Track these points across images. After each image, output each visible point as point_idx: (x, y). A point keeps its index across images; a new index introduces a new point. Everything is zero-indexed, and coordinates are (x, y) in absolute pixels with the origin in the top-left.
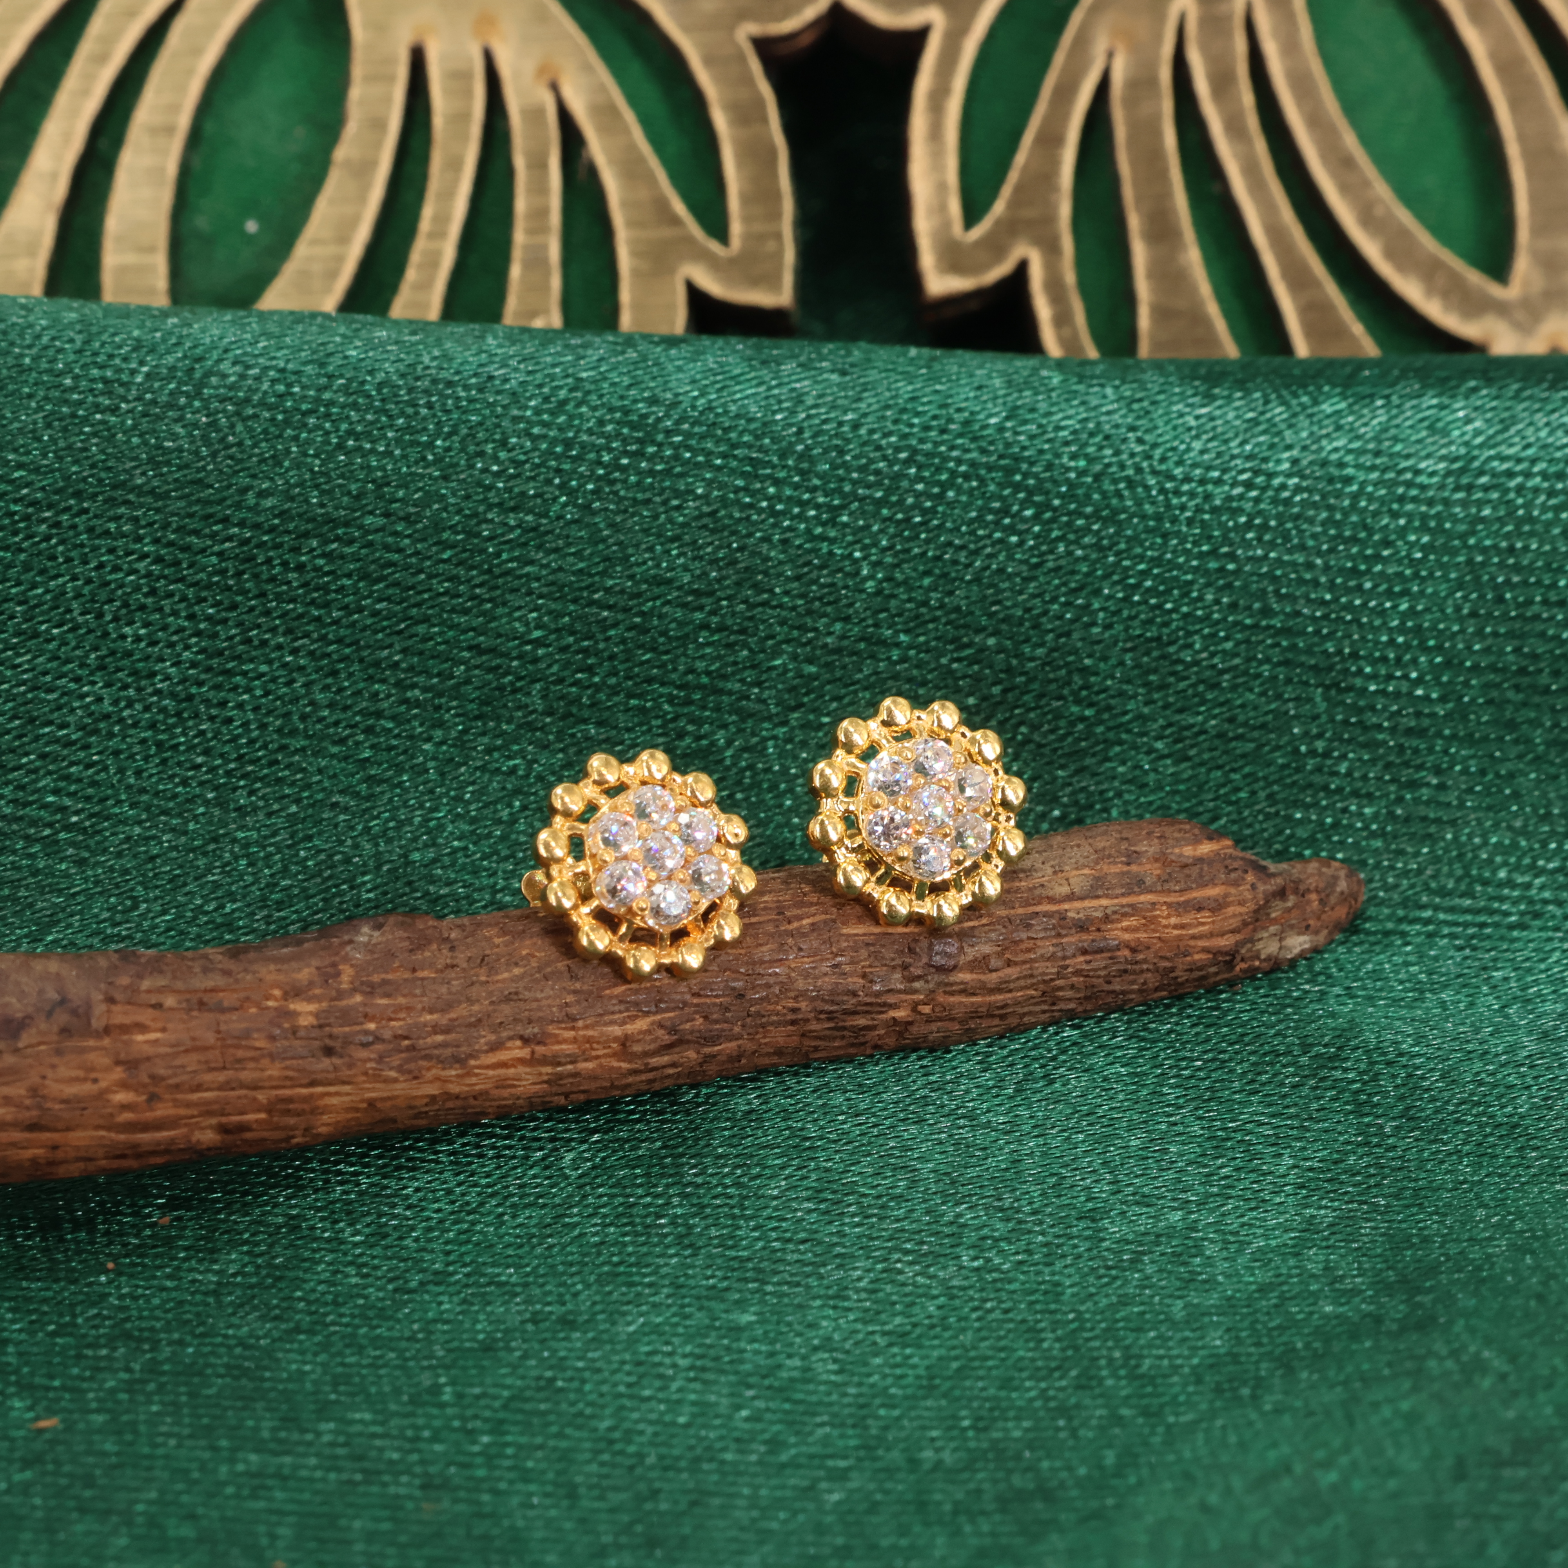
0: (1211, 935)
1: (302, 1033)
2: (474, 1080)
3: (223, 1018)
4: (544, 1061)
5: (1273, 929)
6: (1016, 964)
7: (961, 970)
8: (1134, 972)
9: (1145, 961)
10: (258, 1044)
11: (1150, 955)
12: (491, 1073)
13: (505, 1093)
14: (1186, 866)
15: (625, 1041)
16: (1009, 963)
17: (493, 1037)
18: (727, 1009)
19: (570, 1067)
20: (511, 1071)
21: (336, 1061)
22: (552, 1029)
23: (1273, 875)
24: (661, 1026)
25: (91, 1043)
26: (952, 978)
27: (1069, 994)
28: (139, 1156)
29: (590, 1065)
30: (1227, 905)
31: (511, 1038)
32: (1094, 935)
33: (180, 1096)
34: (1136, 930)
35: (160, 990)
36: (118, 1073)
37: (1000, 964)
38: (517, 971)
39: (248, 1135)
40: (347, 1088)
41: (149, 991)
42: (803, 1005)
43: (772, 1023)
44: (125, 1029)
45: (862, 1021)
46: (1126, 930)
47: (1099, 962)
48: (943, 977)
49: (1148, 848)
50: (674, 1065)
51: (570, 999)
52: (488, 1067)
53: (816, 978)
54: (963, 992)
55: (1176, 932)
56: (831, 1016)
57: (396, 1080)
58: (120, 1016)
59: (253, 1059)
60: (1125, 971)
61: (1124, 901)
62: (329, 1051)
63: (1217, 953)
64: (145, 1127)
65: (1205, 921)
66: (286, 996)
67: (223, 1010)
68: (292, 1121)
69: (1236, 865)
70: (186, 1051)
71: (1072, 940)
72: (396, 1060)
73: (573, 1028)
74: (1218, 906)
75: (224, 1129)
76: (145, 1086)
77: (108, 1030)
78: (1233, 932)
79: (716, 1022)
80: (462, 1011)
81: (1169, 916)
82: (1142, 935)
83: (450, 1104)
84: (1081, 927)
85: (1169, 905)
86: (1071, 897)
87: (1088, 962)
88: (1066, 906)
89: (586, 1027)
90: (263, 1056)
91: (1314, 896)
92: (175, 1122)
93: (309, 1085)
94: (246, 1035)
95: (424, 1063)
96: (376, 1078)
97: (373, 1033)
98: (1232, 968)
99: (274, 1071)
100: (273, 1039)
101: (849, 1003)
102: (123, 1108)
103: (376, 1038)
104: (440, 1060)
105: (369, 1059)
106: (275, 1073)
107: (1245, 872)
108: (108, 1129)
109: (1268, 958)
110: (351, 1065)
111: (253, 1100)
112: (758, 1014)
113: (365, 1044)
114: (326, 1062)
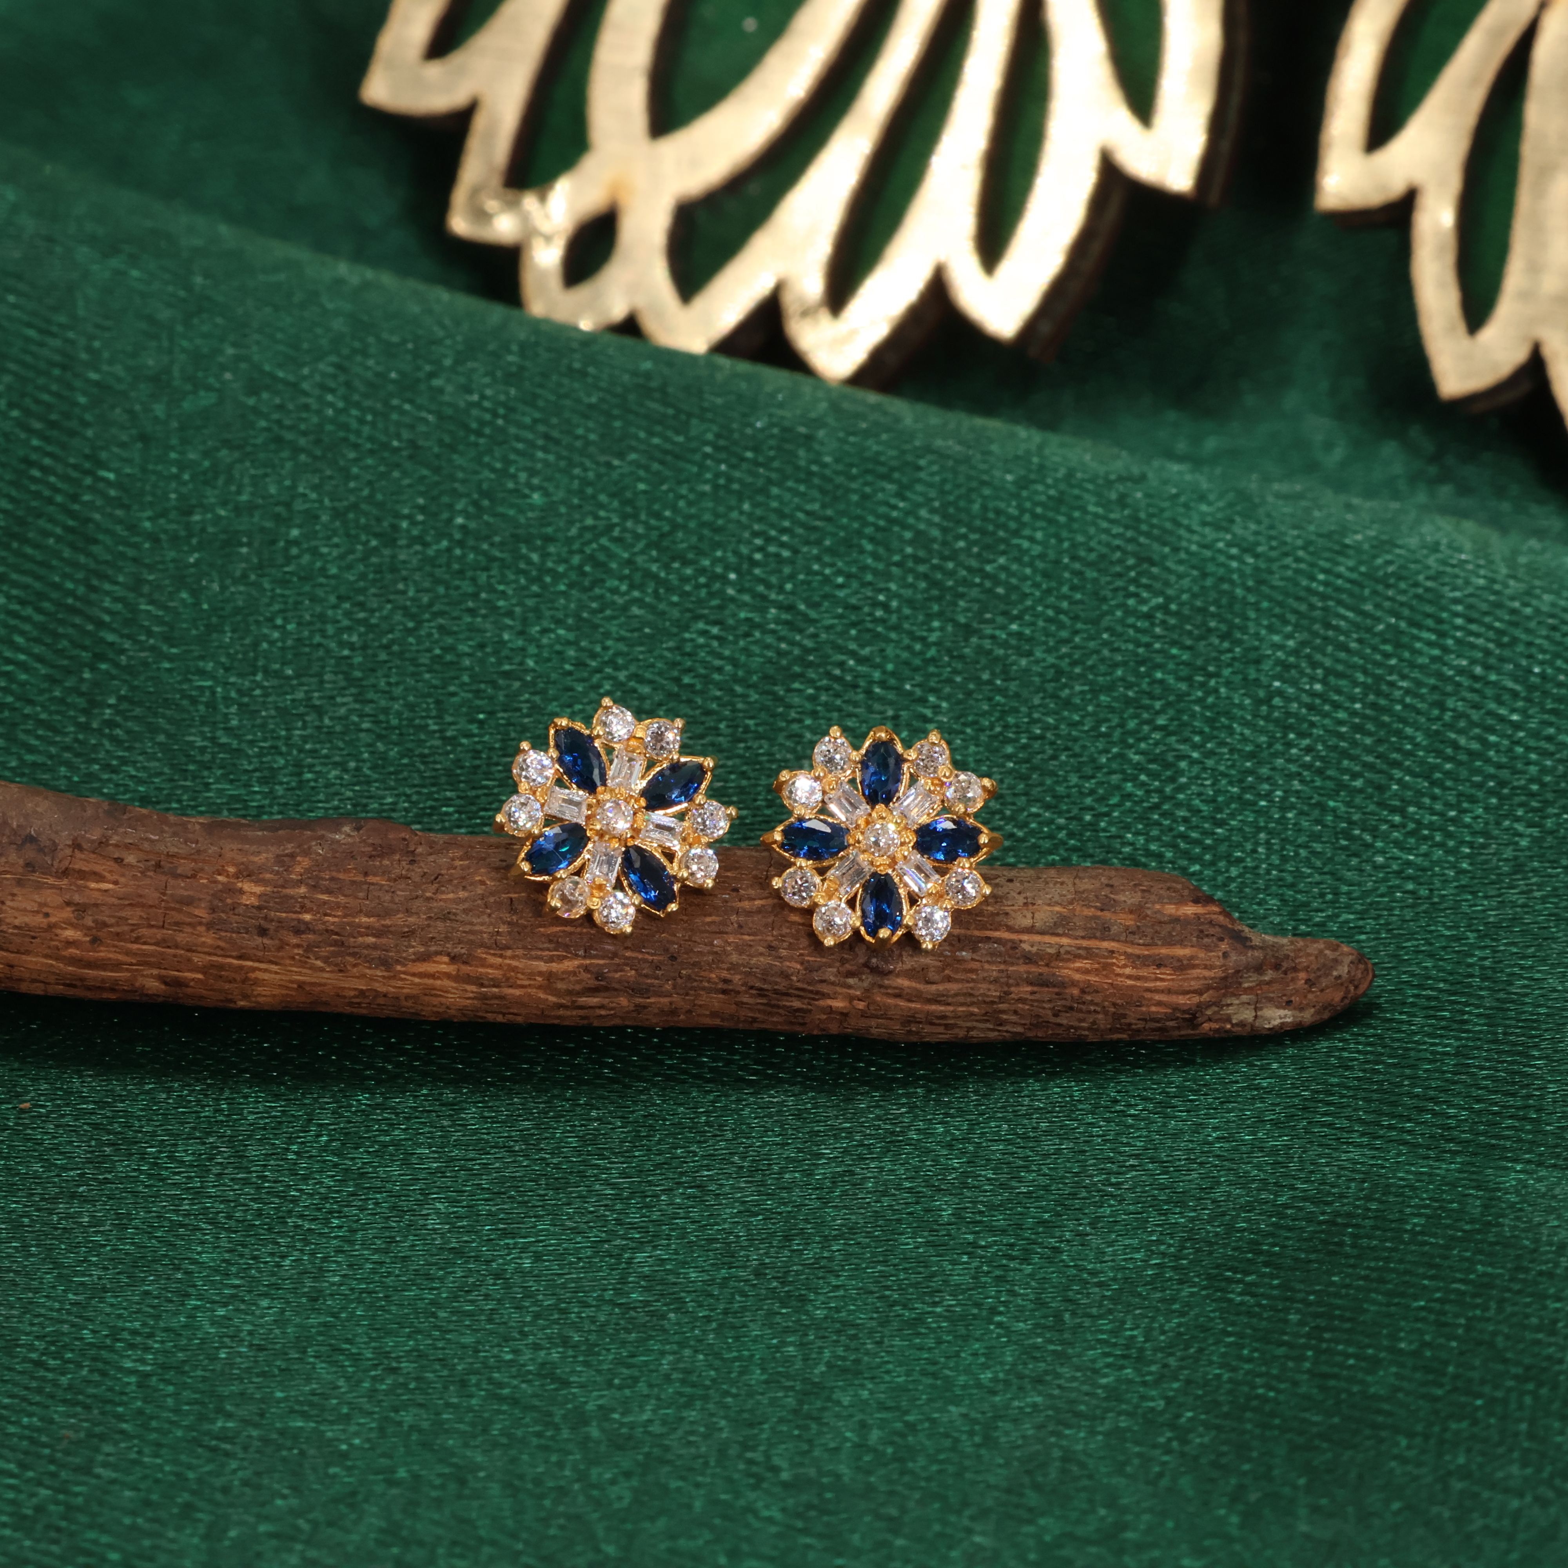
0: (1169, 991)
2: (401, 984)
3: (172, 882)
4: (468, 979)
5: (1245, 998)
6: (957, 981)
7: (898, 975)
8: (1080, 1011)
9: (1092, 1003)
10: (197, 912)
11: (1098, 998)
12: (418, 980)
13: (435, 1001)
14: (1160, 922)
15: (550, 976)
16: (949, 979)
17: (422, 949)
18: (658, 968)
19: (495, 990)
20: (439, 983)
21: (266, 941)
22: (480, 952)
23: (1255, 947)
24: (586, 969)
25: (51, 881)
26: (889, 982)
27: (1014, 1018)
28: (89, 988)
29: (517, 992)
30: (1194, 967)
31: (440, 953)
32: (1044, 969)
33: (121, 944)
34: (1087, 972)
35: (128, 847)
36: (67, 913)
37: (937, 978)
38: (462, 894)
39: (189, 991)
40: (274, 968)
41: (117, 846)
42: (737, 979)
43: (704, 989)
44: (83, 875)
45: (797, 1004)
46: (1077, 970)
47: (1046, 993)
48: (878, 979)
49: (1129, 898)
50: (602, 1007)
51: (503, 928)
52: (414, 975)
53: (751, 956)
54: (898, 996)
55: (1130, 982)
56: (761, 992)
57: (322, 970)
58: (81, 862)
59: (190, 924)
60: (1071, 1008)
61: (1085, 943)
62: (263, 932)
63: (1176, 1008)
64: (89, 965)
65: (1166, 978)
66: (239, 874)
67: (176, 876)
68: (227, 986)
69: (1212, 931)
70: (131, 905)
71: (1021, 969)
72: (326, 950)
73: (500, 956)
74: (1182, 966)
75: (163, 980)
76: (89, 929)
78: (1197, 992)
79: (647, 976)
80: (399, 920)
81: (1125, 966)
82: (1093, 978)
83: (381, 1001)
84: (1028, 959)
85: (1128, 956)
86: (1030, 930)
87: (1033, 993)
88: (1025, 937)
89: (513, 957)
90: (200, 923)
91: (1302, 975)
92: (117, 966)
93: (239, 958)
94: (189, 902)
95: (351, 959)
96: (303, 964)
97: (306, 923)
98: (1195, 1027)
99: (209, 939)
100: (213, 910)
101: (782, 985)
102: (69, 943)
103: (307, 928)
104: (369, 960)
105: (298, 946)
106: (209, 941)
107: (1221, 939)
108: (57, 959)
109: (1242, 1024)
110: (280, 948)
111: (189, 960)
112: (689, 977)
113: (297, 932)
114: (259, 940)
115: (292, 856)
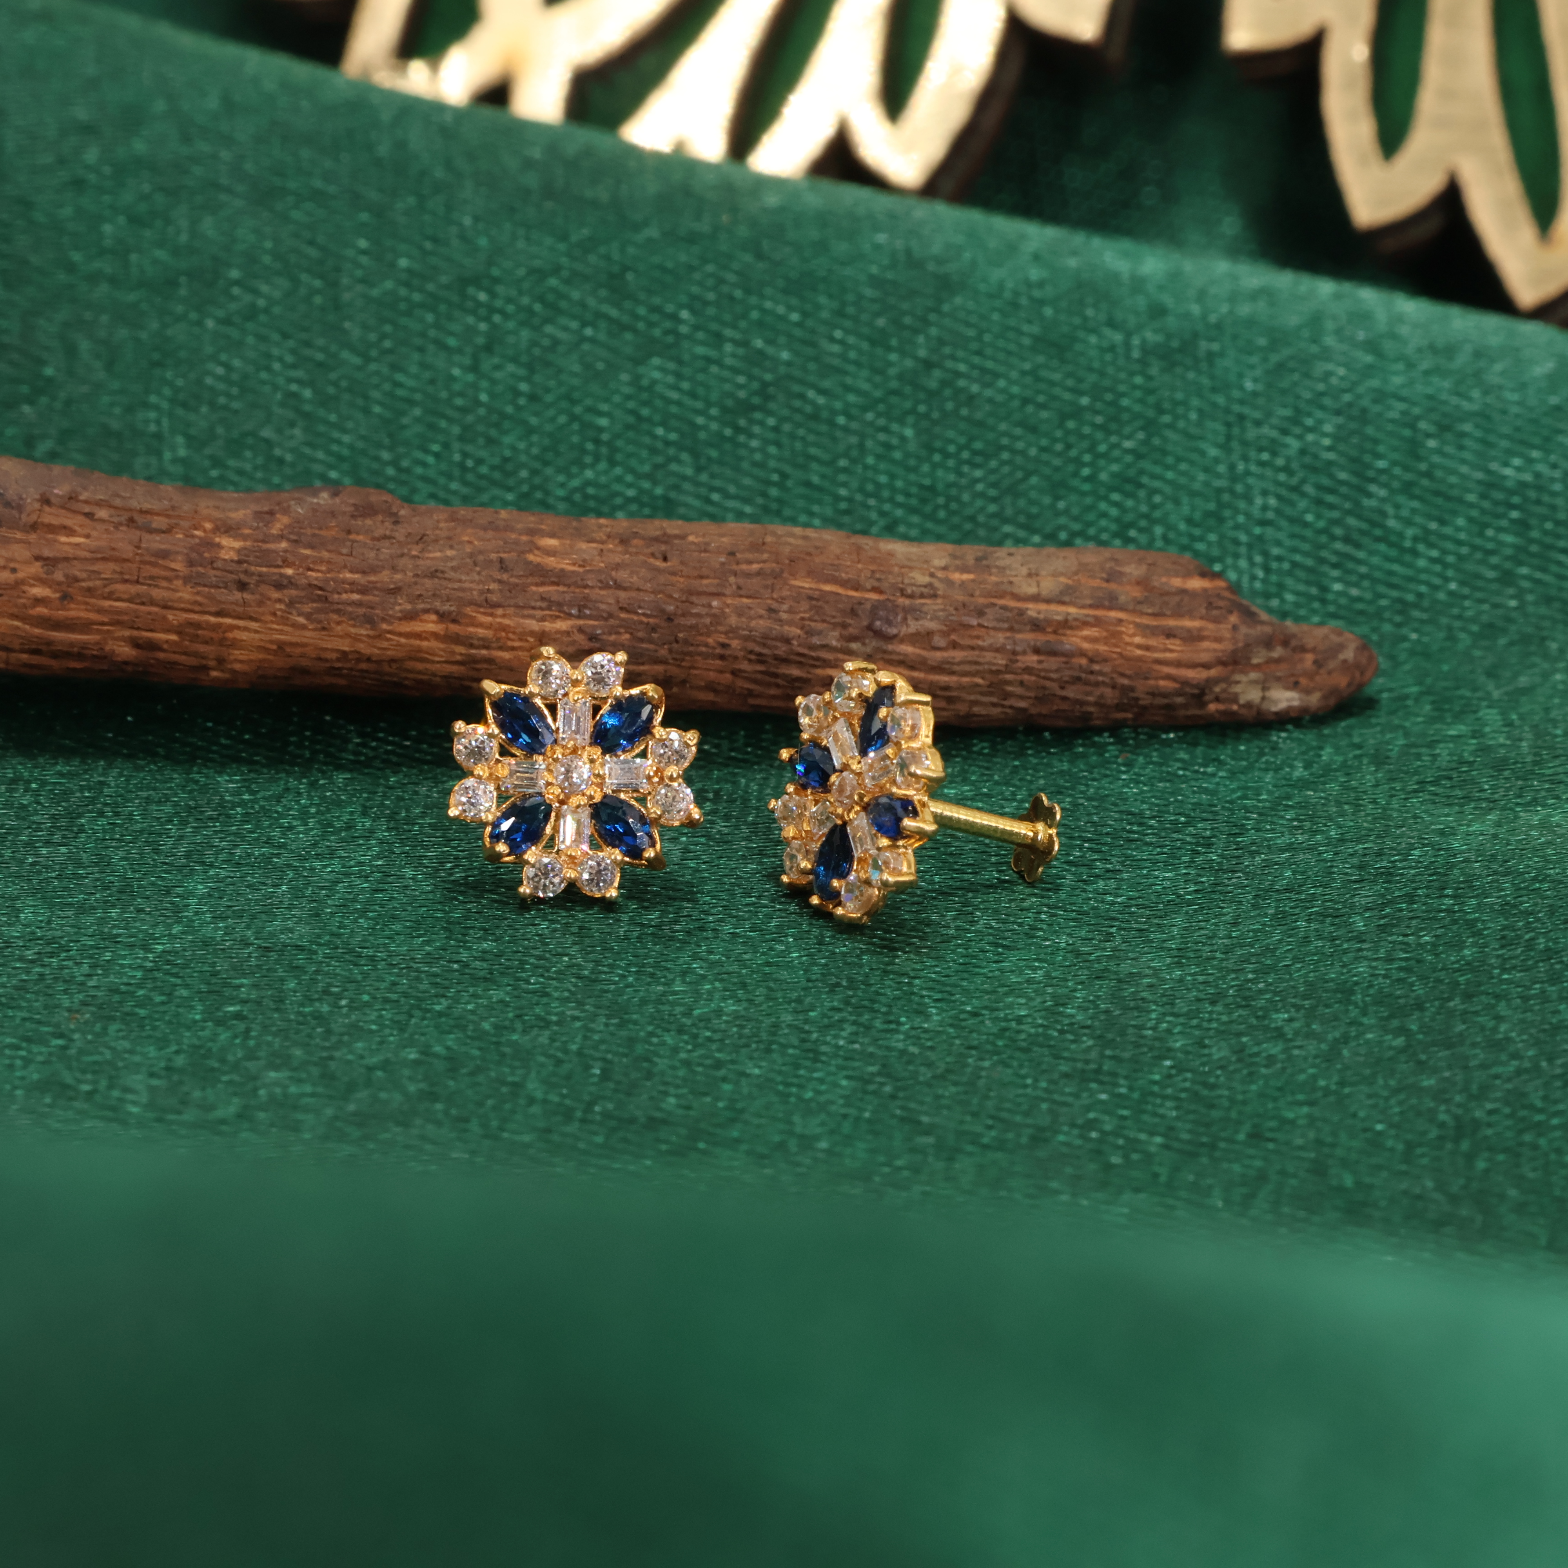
0: (1178, 664)
1: (219, 564)
2: (385, 644)
3: (146, 536)
5: (1253, 675)
6: (962, 648)
7: (902, 641)
8: (1087, 683)
9: (1100, 673)
10: (173, 565)
11: (1107, 669)
12: (403, 640)
13: (420, 666)
14: (1168, 594)
15: (542, 637)
16: (955, 645)
17: (409, 607)
18: (653, 630)
19: (484, 652)
20: (425, 644)
21: (247, 596)
22: (469, 610)
23: (1262, 623)
24: (581, 630)
25: (19, 535)
26: (890, 647)
27: (1018, 690)
28: (54, 655)
29: (506, 655)
30: (1201, 639)
31: (426, 611)
32: (1051, 638)
33: (93, 601)
34: (1095, 640)
35: (99, 504)
36: (36, 568)
37: (944, 643)
38: (450, 553)
39: (161, 655)
40: (254, 625)
41: (86, 502)
42: (735, 643)
43: (700, 654)
44: (52, 529)
45: (795, 672)
46: (1086, 639)
47: (1052, 663)
48: (881, 644)
49: (1134, 570)
51: (493, 586)
52: (400, 634)
53: (751, 618)
54: (902, 663)
55: (1139, 652)
56: (761, 659)
57: (304, 627)
58: (50, 517)
59: (166, 579)
60: (1078, 679)
61: (1092, 612)
62: (242, 586)
63: (1185, 683)
64: (58, 625)
65: (1175, 649)
66: (217, 530)
67: (151, 531)
68: (203, 648)
69: (1221, 603)
70: (103, 559)
71: (1027, 637)
72: (307, 608)
73: (491, 615)
74: (1192, 638)
75: (136, 644)
76: (59, 584)
77: (34, 527)
78: (1206, 666)
79: (642, 640)
80: (385, 577)
81: (1134, 635)
82: (1102, 648)
83: (364, 666)
84: (1036, 626)
85: (1137, 625)
86: (1036, 598)
87: (1040, 662)
88: (1030, 606)
89: (504, 616)
90: (177, 577)
91: (1309, 658)
92: (85, 626)
93: (218, 614)
94: (164, 554)
95: (335, 617)
96: (285, 621)
97: (289, 578)
98: (1203, 705)
99: (186, 594)
100: (191, 563)
101: (782, 650)
102: (39, 601)
103: (291, 583)
104: (353, 617)
105: (280, 601)
106: (186, 596)
107: (1231, 612)
108: (23, 619)
109: (1249, 705)
110: (260, 603)
111: (164, 618)
112: (686, 642)
113: (279, 586)
114: (238, 595)
115: (271, 513)
